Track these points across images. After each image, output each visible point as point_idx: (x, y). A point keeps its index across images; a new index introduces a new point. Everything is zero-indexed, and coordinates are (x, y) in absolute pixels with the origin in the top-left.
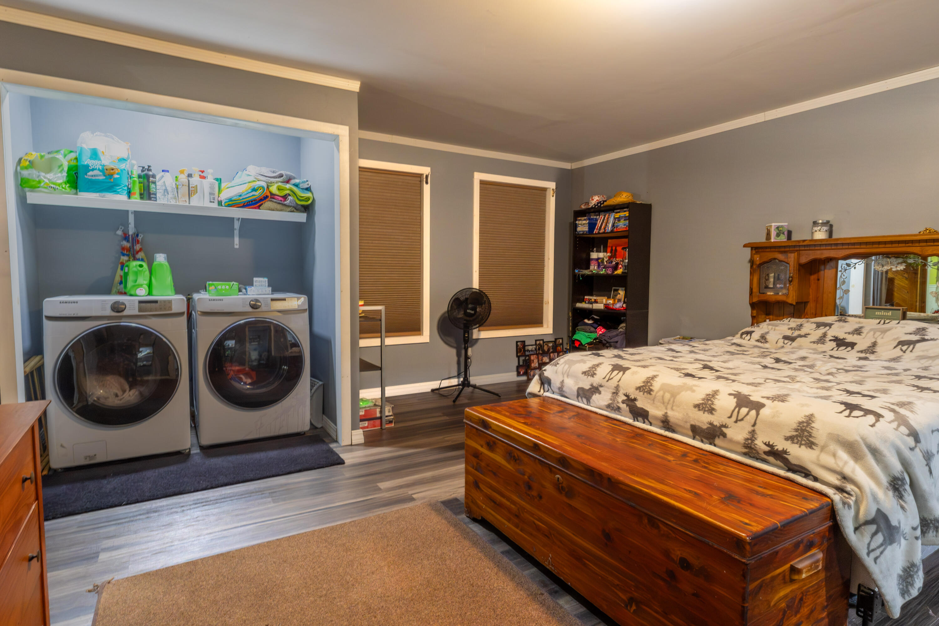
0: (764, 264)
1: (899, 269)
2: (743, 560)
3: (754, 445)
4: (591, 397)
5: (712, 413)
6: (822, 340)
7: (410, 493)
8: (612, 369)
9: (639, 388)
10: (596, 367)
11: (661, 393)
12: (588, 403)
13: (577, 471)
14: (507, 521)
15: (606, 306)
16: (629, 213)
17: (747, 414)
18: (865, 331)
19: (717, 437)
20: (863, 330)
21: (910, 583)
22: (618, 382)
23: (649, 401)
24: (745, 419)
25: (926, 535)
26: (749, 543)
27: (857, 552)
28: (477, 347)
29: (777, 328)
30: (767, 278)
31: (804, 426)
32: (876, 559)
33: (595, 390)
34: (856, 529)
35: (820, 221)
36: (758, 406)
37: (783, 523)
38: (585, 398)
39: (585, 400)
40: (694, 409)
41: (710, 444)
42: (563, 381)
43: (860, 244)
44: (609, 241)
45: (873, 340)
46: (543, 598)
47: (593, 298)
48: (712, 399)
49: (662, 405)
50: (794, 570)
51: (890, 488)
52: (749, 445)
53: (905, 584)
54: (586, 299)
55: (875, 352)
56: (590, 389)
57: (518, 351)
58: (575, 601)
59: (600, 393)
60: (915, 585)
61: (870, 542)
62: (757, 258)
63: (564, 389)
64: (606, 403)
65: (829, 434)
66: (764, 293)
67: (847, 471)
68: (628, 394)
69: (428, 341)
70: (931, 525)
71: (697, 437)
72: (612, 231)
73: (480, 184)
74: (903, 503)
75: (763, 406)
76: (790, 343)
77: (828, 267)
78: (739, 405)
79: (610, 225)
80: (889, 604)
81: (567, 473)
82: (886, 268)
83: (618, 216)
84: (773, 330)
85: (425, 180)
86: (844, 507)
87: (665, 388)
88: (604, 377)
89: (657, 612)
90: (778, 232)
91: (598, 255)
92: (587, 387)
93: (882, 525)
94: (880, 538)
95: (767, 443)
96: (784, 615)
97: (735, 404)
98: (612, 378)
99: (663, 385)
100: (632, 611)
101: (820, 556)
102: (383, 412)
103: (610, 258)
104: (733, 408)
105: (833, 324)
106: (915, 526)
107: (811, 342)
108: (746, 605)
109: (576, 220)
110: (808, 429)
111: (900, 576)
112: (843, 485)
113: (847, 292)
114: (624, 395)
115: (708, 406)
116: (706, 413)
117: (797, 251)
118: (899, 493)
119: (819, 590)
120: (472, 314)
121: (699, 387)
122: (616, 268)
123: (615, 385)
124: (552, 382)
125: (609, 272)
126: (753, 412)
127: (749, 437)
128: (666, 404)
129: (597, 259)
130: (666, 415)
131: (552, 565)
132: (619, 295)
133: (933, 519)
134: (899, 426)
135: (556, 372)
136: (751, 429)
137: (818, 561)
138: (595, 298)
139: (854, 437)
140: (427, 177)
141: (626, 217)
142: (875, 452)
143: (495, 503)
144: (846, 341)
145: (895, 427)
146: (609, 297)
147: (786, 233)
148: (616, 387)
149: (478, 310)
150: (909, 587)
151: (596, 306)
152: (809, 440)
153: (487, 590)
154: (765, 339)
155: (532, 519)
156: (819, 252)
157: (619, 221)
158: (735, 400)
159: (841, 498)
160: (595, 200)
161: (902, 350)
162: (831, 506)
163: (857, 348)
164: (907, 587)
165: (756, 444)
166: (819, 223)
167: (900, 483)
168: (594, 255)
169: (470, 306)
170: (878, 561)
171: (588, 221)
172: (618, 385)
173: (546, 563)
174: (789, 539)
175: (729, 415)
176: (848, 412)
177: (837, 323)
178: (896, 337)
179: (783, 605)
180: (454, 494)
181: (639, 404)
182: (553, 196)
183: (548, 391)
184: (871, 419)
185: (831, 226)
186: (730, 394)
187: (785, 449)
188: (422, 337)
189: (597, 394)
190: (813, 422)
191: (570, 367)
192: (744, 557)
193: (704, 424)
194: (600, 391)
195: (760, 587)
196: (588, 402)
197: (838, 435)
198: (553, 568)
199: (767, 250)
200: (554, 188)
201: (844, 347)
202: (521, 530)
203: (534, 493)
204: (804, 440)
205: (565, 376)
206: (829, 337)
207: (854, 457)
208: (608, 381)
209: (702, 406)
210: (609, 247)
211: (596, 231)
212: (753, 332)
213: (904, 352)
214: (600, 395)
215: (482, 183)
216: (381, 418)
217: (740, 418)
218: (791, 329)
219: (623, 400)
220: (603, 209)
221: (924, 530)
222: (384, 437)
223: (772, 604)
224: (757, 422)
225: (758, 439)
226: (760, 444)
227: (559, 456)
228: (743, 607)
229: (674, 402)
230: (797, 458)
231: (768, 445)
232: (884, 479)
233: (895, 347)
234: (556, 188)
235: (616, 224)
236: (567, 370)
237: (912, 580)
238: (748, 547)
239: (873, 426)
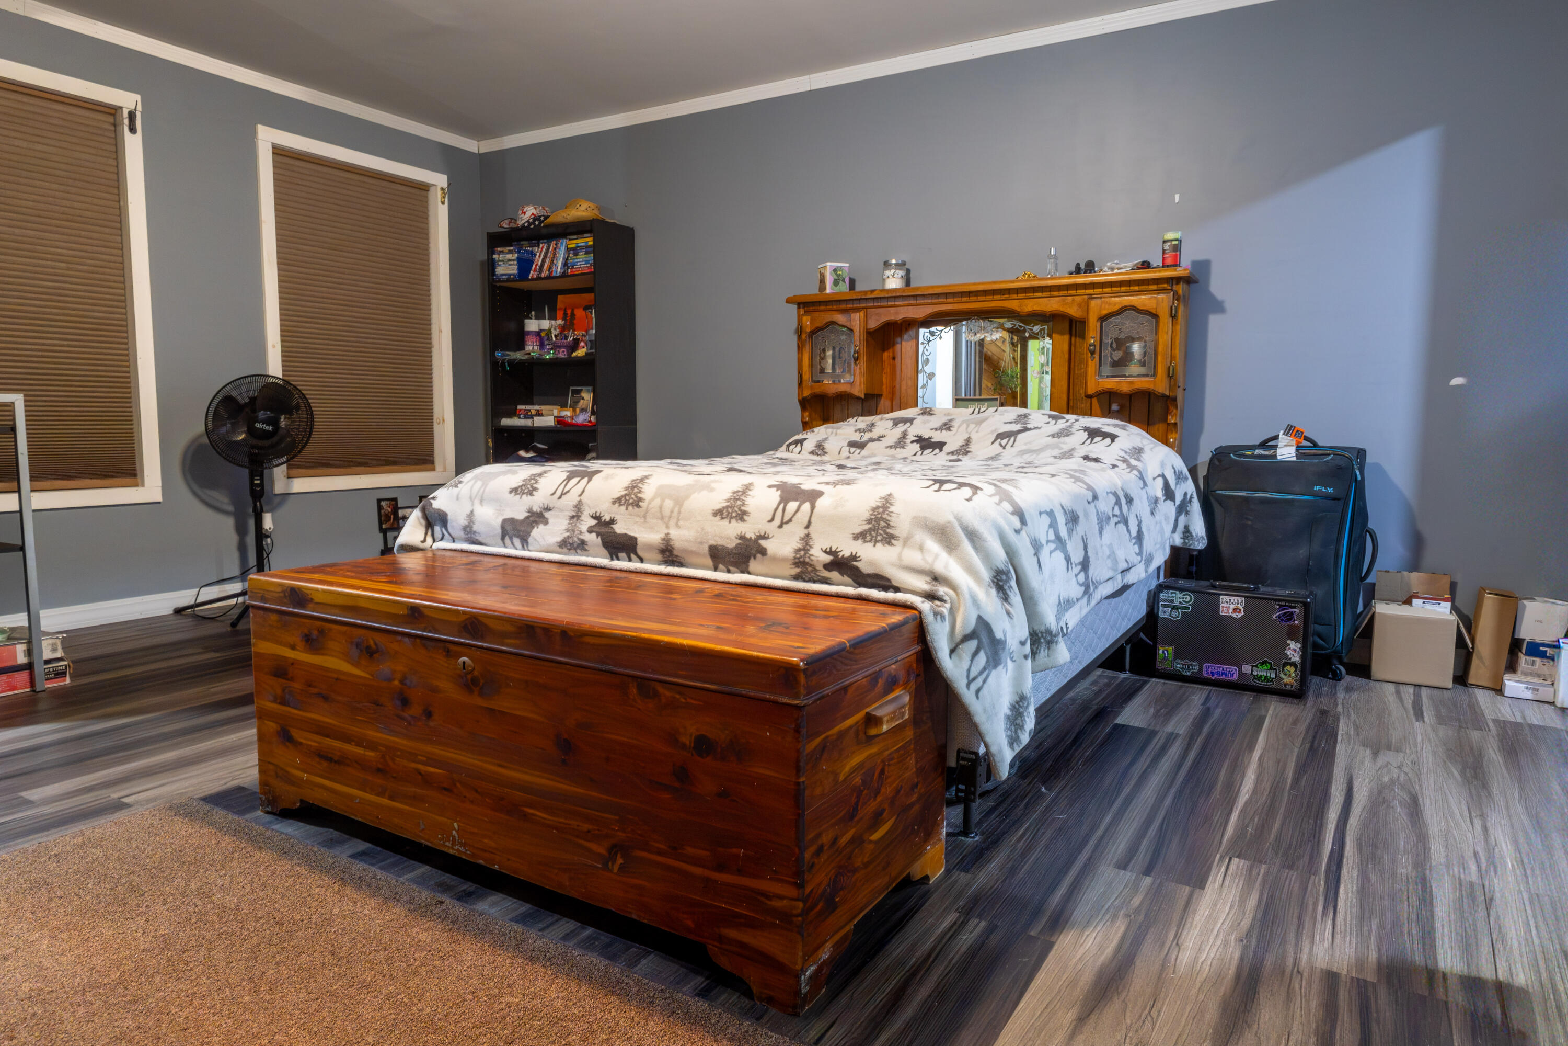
0: (818, 331)
1: (994, 338)
2: (796, 702)
3: (809, 558)
4: (529, 534)
5: (742, 520)
6: (900, 443)
7: (115, 796)
8: (568, 476)
9: (618, 501)
10: (538, 478)
11: (657, 502)
12: (523, 546)
13: (502, 636)
14: (360, 790)
15: (560, 420)
16: (594, 241)
17: (798, 510)
18: (955, 424)
19: (752, 558)
20: (954, 423)
21: (1019, 725)
22: (580, 495)
23: (638, 519)
24: (793, 519)
25: (1037, 656)
26: (804, 671)
27: (955, 685)
28: (285, 510)
29: (839, 431)
30: (822, 355)
31: (879, 514)
32: (978, 692)
33: (537, 517)
34: (952, 651)
35: (894, 261)
36: (813, 496)
37: (852, 642)
38: (518, 536)
39: (517, 542)
40: (713, 518)
41: (742, 572)
42: (472, 512)
43: (946, 295)
44: (560, 298)
45: (966, 436)
46: (442, 908)
47: (534, 408)
48: (742, 497)
49: (660, 522)
50: (872, 720)
51: (992, 585)
52: (802, 560)
53: (1013, 729)
54: (520, 410)
55: (969, 452)
56: (527, 518)
57: (383, 518)
58: (510, 898)
59: (546, 522)
60: (1025, 727)
61: (970, 666)
62: (807, 321)
63: (475, 528)
64: (559, 539)
65: (915, 518)
66: (819, 382)
67: (939, 568)
68: (598, 514)
69: (160, 499)
70: (1042, 640)
71: (721, 566)
72: (564, 275)
73: (274, 153)
74: (1008, 607)
75: (820, 494)
76: (858, 451)
77: (906, 337)
78: (784, 500)
79: (560, 263)
80: (995, 758)
81: (482, 647)
82: (980, 336)
83: (573, 246)
84: (834, 434)
85: (126, 122)
86: (936, 619)
87: (662, 493)
88: (553, 492)
89: (659, 853)
90: (836, 278)
91: (539, 325)
92: (521, 515)
93: (985, 640)
94: (982, 659)
95: (828, 550)
96: (858, 797)
97: (778, 499)
98: (568, 491)
99: (661, 487)
100: (616, 869)
101: (907, 699)
102: (35, 651)
103: (563, 329)
104: (775, 506)
105: (915, 419)
106: (1023, 639)
107: (887, 447)
108: (802, 780)
109: (493, 253)
110: (885, 516)
111: (1008, 717)
112: (934, 588)
113: (931, 376)
114: (592, 517)
115: (736, 509)
116: (733, 521)
117: (863, 308)
118: (1004, 594)
119: (907, 758)
120: (268, 431)
121: (721, 482)
122: (575, 345)
123: (575, 503)
124: (449, 517)
125: (562, 354)
126: (806, 506)
127: (800, 546)
128: (667, 519)
129: (538, 334)
130: (667, 540)
131: (461, 844)
132: (582, 401)
133: (1044, 631)
134: (1001, 501)
135: (458, 499)
136: (803, 532)
137: (903, 707)
138: (537, 407)
139: (946, 517)
140: (132, 116)
141: (587, 247)
142: (973, 536)
143: (329, 760)
144: (933, 440)
145: (997, 501)
146: (564, 406)
147: (847, 280)
148: (576, 506)
149: (283, 423)
150: (1019, 731)
151: (539, 422)
152: (887, 533)
153: (316, 923)
154: (824, 449)
155: (413, 765)
156: (892, 310)
157: (576, 254)
158: (779, 492)
159: (931, 606)
160: (528, 214)
161: (1001, 445)
162: (918, 620)
163: (946, 449)
164: (1016, 732)
165: (812, 555)
166: (891, 264)
167: (1004, 577)
168: (532, 325)
169: (262, 415)
170: (980, 694)
171: (516, 255)
172: (580, 502)
173: (447, 843)
174: (862, 669)
175: (770, 518)
176: (937, 486)
177: (921, 416)
178: (993, 428)
179: (858, 780)
180: (232, 780)
181: (619, 528)
182: (443, 203)
183: (442, 539)
184: (967, 491)
185: (908, 271)
186: (770, 487)
187: (854, 554)
188: (140, 489)
189: (541, 526)
190: (891, 504)
191: (485, 484)
192: (797, 696)
193: (731, 540)
194: (547, 519)
195: (823, 747)
196: (525, 542)
197: (925, 518)
198: (462, 849)
199: (822, 308)
200: (445, 185)
201: (931, 450)
202: (391, 798)
203: (416, 710)
204: (881, 535)
205: (477, 502)
206: (911, 437)
207: (947, 547)
208: (560, 498)
209: (727, 511)
210: (560, 309)
211: (532, 274)
212: (805, 439)
213: (1004, 448)
214: (547, 527)
215: (279, 152)
216: (29, 667)
217: (786, 519)
218: (859, 430)
219: (590, 527)
220: (544, 231)
221: (1035, 650)
222: (42, 706)
223: (841, 778)
224: (813, 520)
225: (814, 546)
226: (818, 556)
227: (462, 618)
228: (798, 784)
229: (679, 513)
230: (871, 563)
231: (829, 552)
232: (986, 575)
233: (993, 443)
234: (449, 185)
235: (570, 261)
236: (479, 491)
237: (1022, 721)
238: (802, 678)
239: (969, 500)
